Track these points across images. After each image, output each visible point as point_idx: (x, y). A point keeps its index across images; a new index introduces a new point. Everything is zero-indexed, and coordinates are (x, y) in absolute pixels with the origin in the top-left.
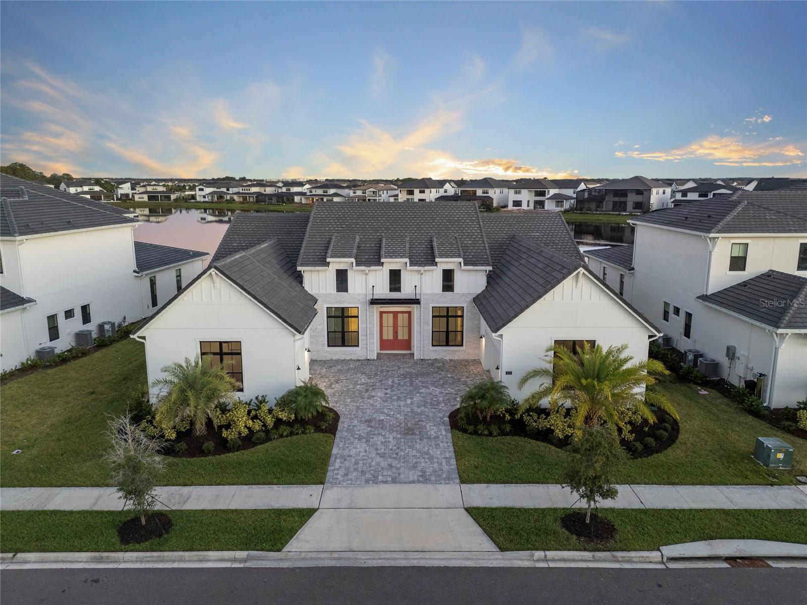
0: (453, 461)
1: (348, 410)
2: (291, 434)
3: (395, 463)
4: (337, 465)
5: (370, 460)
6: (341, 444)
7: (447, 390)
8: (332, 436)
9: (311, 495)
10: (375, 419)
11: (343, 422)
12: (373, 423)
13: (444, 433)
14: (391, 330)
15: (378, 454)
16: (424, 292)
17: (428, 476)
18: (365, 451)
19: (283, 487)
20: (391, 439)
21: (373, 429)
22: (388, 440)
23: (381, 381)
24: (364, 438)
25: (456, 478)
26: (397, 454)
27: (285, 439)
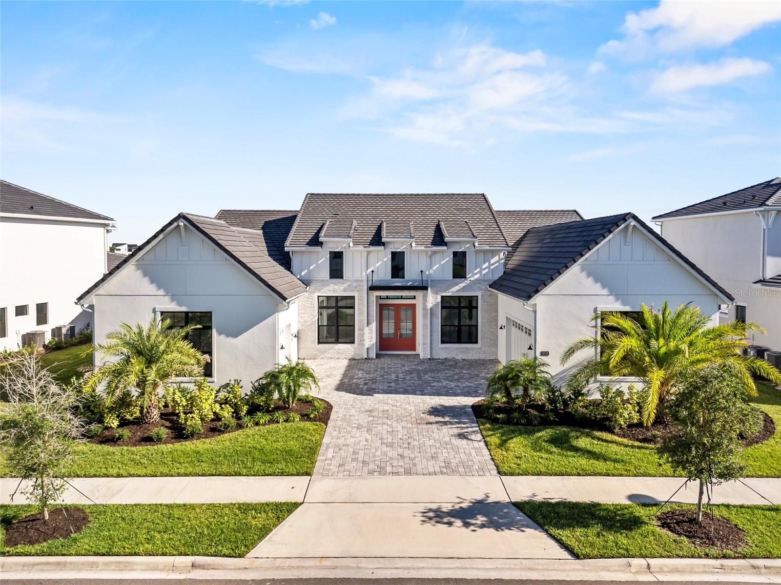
1: (343, 400)
2: (271, 422)
3: (407, 453)
4: (330, 454)
5: (373, 450)
6: (335, 434)
7: (465, 384)
8: (323, 424)
9: (293, 488)
10: (378, 409)
11: (337, 412)
12: (375, 414)
14: (392, 327)
15: (385, 443)
16: (431, 278)
17: (454, 468)
18: (367, 440)
20: (400, 429)
21: (376, 419)
22: (396, 429)
23: (383, 376)
24: (365, 427)
25: (492, 470)
26: (409, 444)
27: (261, 427)
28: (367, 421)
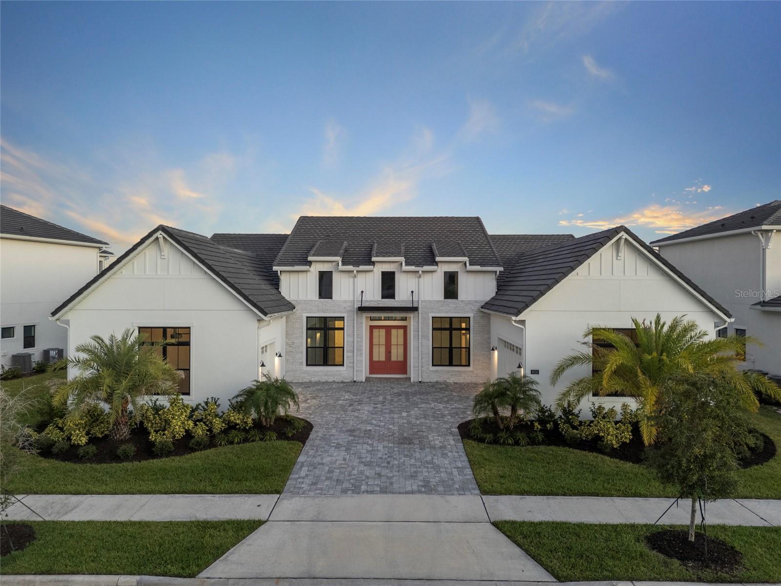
0: (469, 471)
1: (324, 421)
2: (246, 440)
3: (385, 472)
4: (303, 473)
5: (350, 469)
6: (311, 452)
7: (453, 405)
8: (300, 443)
9: (259, 506)
10: (360, 429)
11: (317, 432)
12: (357, 433)
13: (452, 442)
14: (383, 349)
15: (363, 462)
16: (422, 298)
17: (433, 487)
18: (345, 459)
19: (219, 497)
20: (380, 447)
21: (357, 439)
22: (376, 448)
23: (370, 398)
24: (344, 446)
25: (474, 489)
26: (388, 463)
27: (236, 446)
28: (346, 440)
